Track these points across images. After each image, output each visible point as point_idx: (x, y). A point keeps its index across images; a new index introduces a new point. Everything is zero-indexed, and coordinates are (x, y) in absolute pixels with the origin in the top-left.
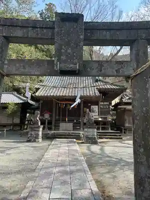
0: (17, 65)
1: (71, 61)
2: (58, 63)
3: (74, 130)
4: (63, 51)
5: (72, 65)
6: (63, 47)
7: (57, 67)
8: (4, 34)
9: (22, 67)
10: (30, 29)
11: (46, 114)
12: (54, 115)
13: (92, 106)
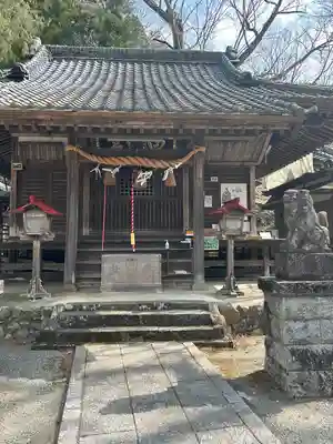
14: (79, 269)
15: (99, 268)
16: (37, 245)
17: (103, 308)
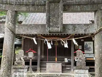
0: (24, 28)
1: (55, 26)
2: (48, 28)
3: (63, 71)
4: (51, 20)
5: (56, 29)
6: (51, 18)
7: (47, 30)
8: (16, 10)
9: (26, 30)
10: (31, 6)
13: (85, 43)
14: (41, 67)
15: (45, 67)
16: (31, 60)
17: (46, 75)
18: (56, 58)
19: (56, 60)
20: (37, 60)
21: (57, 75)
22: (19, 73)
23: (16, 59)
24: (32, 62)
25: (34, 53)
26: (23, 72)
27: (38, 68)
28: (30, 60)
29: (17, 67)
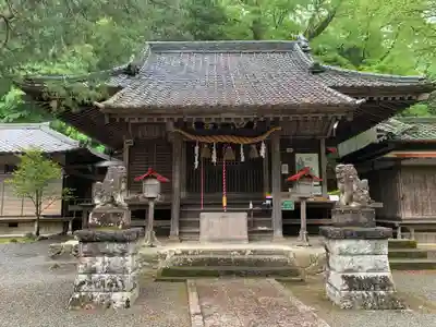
3: (253, 234)
11: (149, 182)
12: (176, 185)
14: (181, 225)
15: (198, 224)
16: (152, 205)
17: (203, 253)
18: (224, 199)
19: (225, 204)
20: (170, 205)
21: (240, 251)
22: (106, 258)
23: (97, 201)
24: (155, 211)
25: (162, 183)
26: (123, 254)
27: (175, 230)
28: (148, 206)
29: (97, 232)
